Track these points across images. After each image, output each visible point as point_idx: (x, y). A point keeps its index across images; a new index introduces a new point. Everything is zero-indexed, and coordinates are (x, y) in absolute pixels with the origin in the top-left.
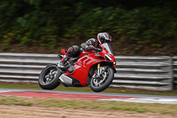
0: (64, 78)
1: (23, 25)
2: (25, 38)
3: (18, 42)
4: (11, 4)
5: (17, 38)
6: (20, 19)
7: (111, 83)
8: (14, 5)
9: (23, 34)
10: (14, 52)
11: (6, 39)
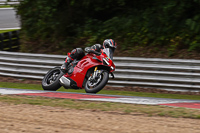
0: (64, 80)
1: (192, 28)
2: (194, 42)
3: (187, 46)
4: (179, 3)
5: (186, 43)
6: (189, 21)
7: (106, 83)
8: (183, 5)
9: (192, 38)
10: (182, 58)
11: (173, 43)
